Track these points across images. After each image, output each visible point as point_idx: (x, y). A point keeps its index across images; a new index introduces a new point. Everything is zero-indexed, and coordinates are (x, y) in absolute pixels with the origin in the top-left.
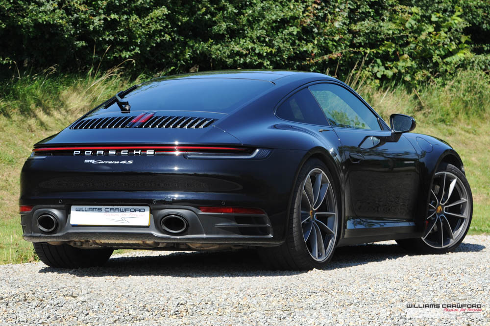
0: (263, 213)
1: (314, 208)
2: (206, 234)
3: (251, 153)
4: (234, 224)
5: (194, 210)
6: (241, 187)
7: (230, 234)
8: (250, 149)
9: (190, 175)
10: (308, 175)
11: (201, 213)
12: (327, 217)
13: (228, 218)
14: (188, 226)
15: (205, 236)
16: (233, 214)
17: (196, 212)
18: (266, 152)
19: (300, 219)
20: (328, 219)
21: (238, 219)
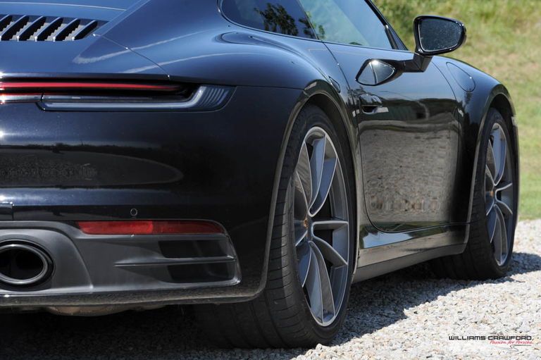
0: (219, 230)
1: (312, 211)
2: (95, 284)
3: (188, 95)
4: (159, 258)
5: (65, 231)
6: (179, 175)
7: (150, 282)
8: (184, 87)
9: (47, 148)
10: (304, 142)
11: (83, 236)
12: (332, 230)
13: (143, 246)
14: (51, 267)
15: (91, 289)
16: (156, 236)
17: (71, 235)
18: (220, 94)
19: (294, 237)
20: (333, 234)
21: (166, 248)
